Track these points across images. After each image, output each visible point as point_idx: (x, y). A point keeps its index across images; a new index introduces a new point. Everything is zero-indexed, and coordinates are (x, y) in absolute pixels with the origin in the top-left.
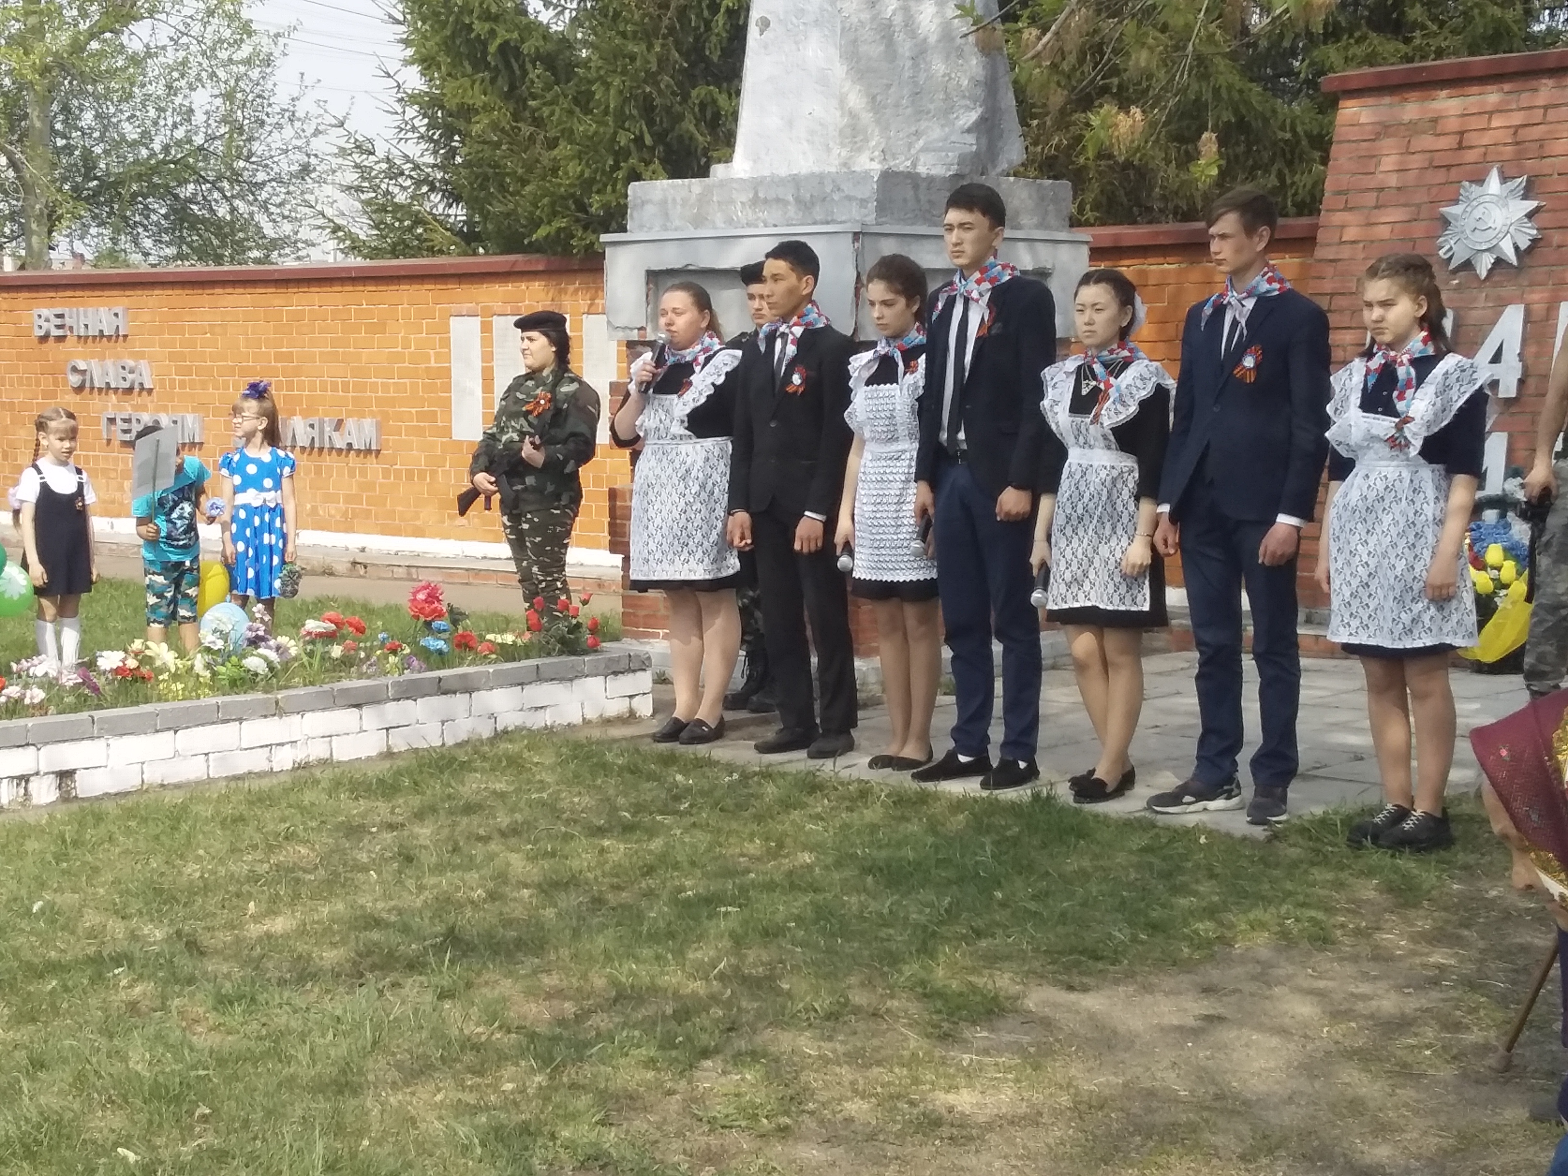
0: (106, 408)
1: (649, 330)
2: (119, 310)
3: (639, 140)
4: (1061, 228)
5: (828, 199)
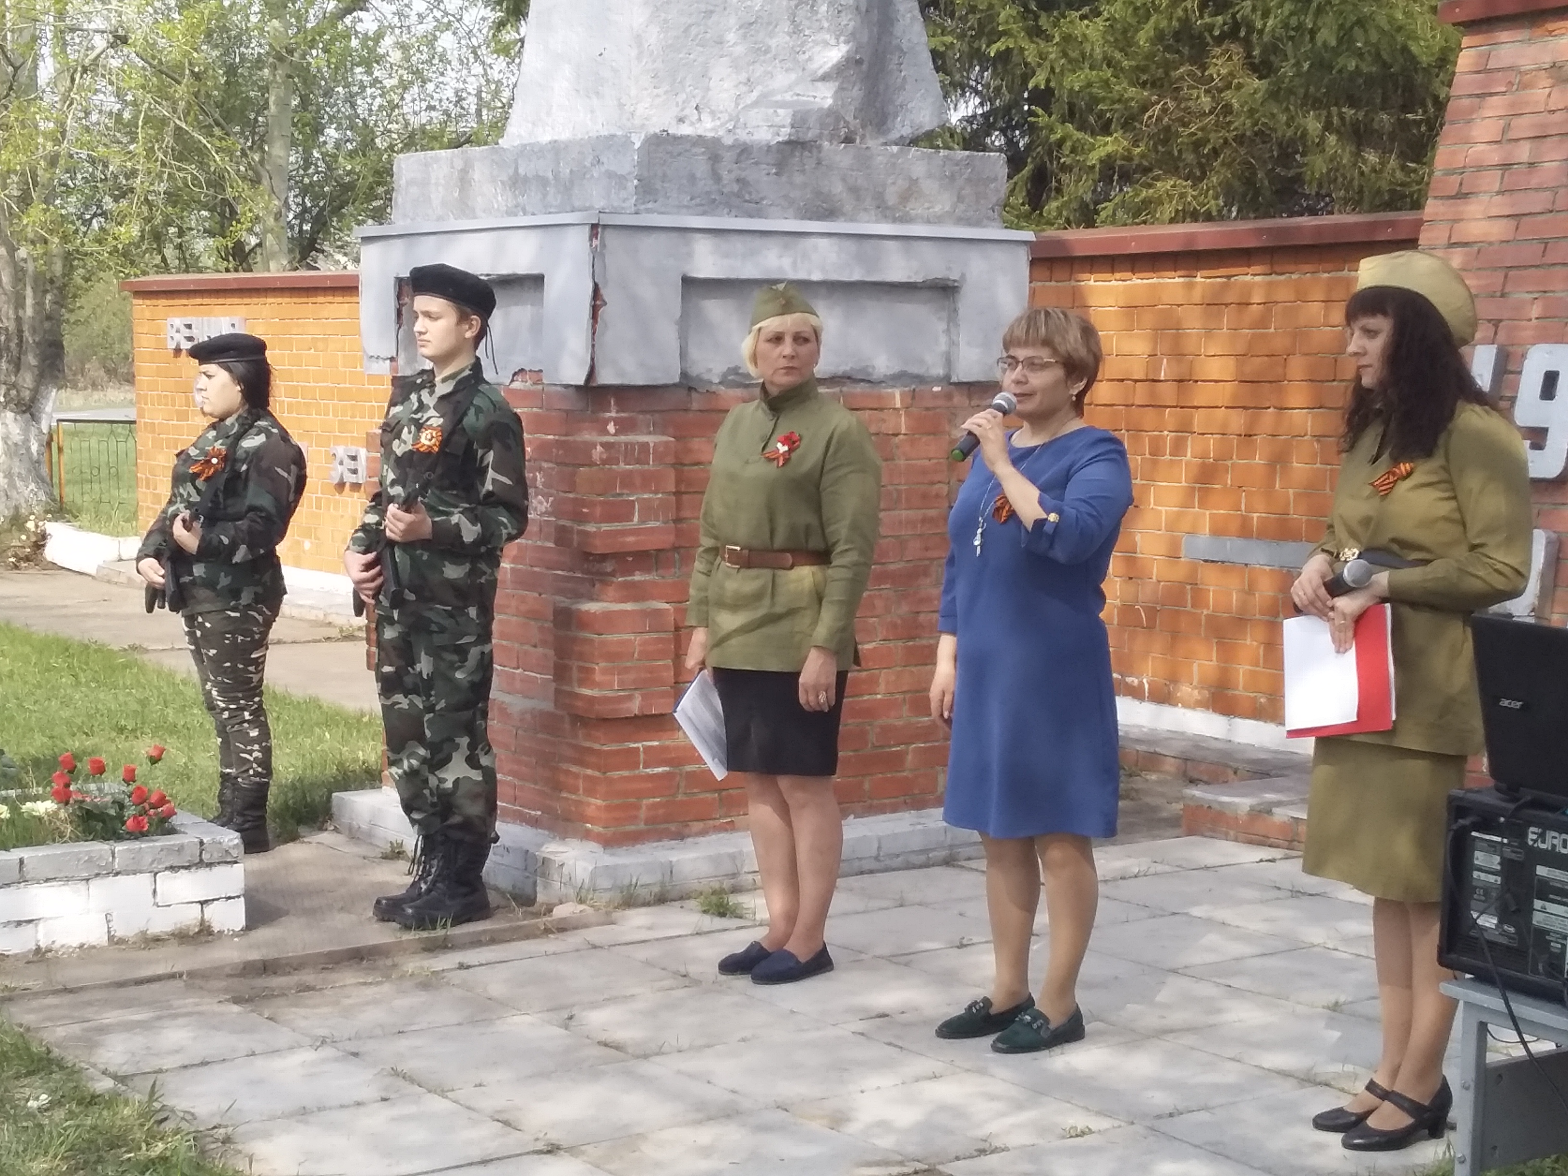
1: (401, 362)
2: (236, 320)
4: (985, 221)
5: (588, 176)
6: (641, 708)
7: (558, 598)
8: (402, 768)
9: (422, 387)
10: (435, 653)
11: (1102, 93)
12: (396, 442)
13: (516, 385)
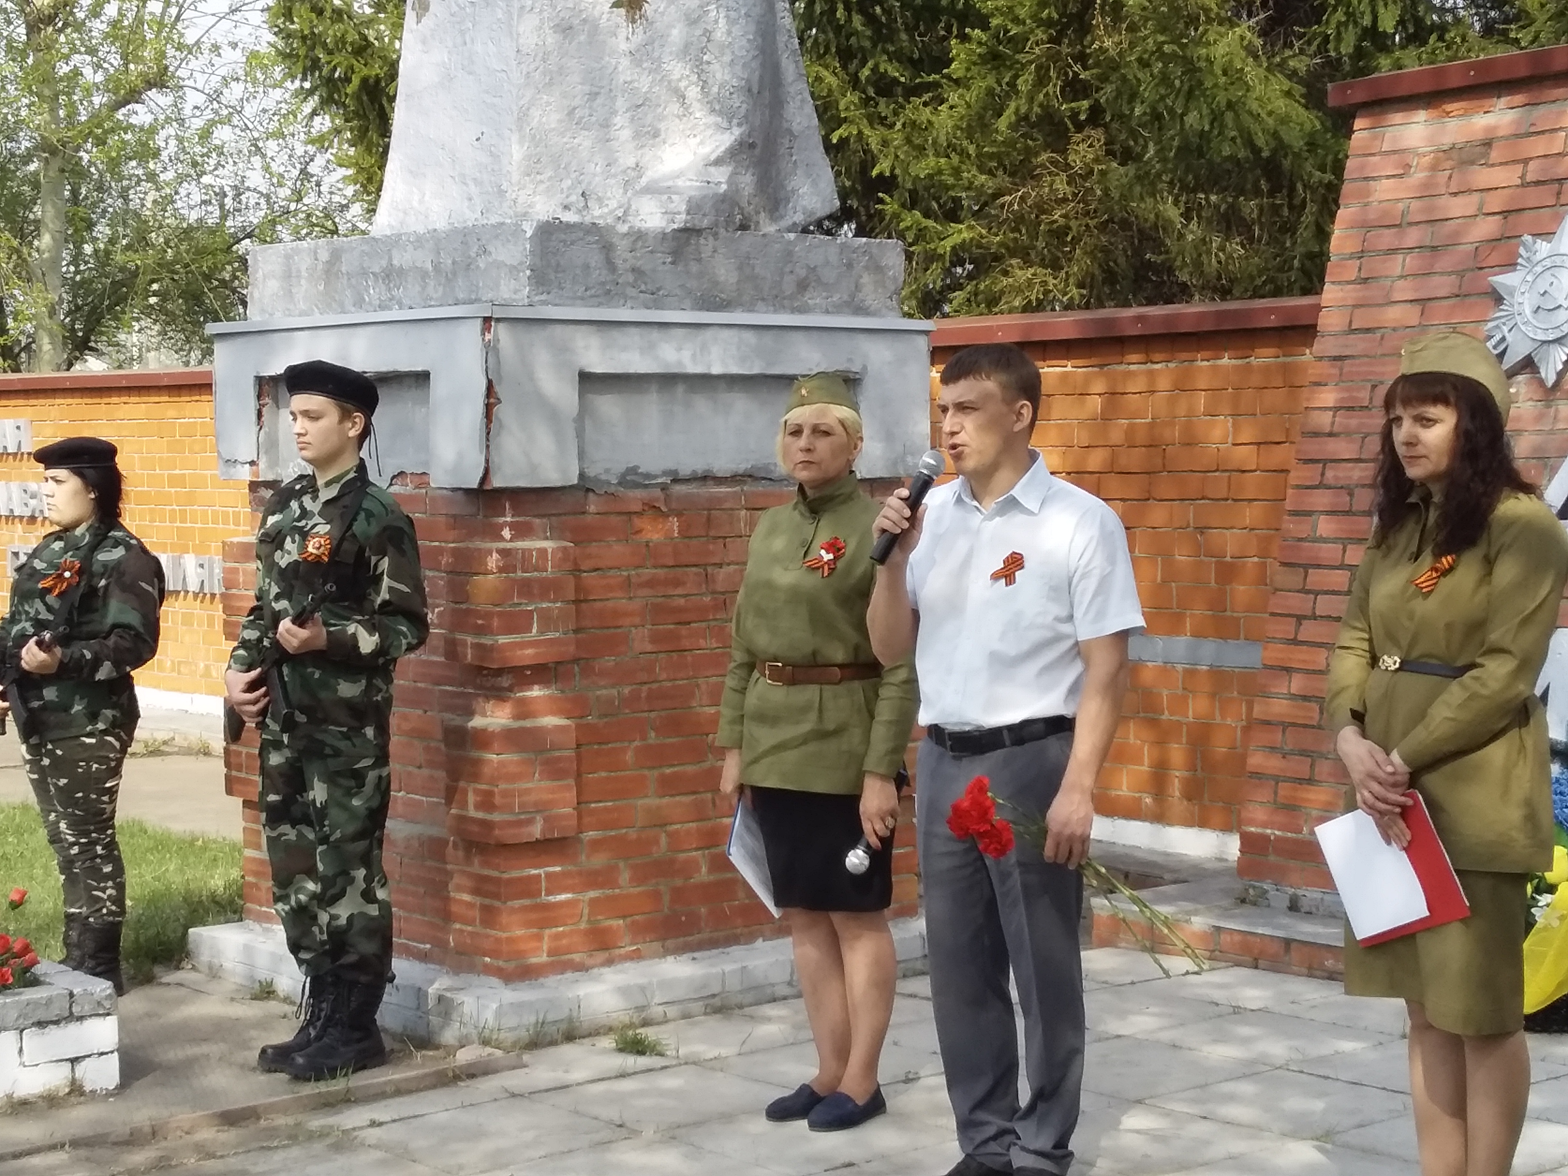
0: (12, 541)
1: (262, 466)
2: (21, 422)
4: (884, 311)
5: (472, 267)
6: (543, 832)
7: (447, 716)
8: (289, 903)
9: (303, 492)
10: (331, 779)
11: (951, 181)
12: (278, 553)
13: (395, 489)
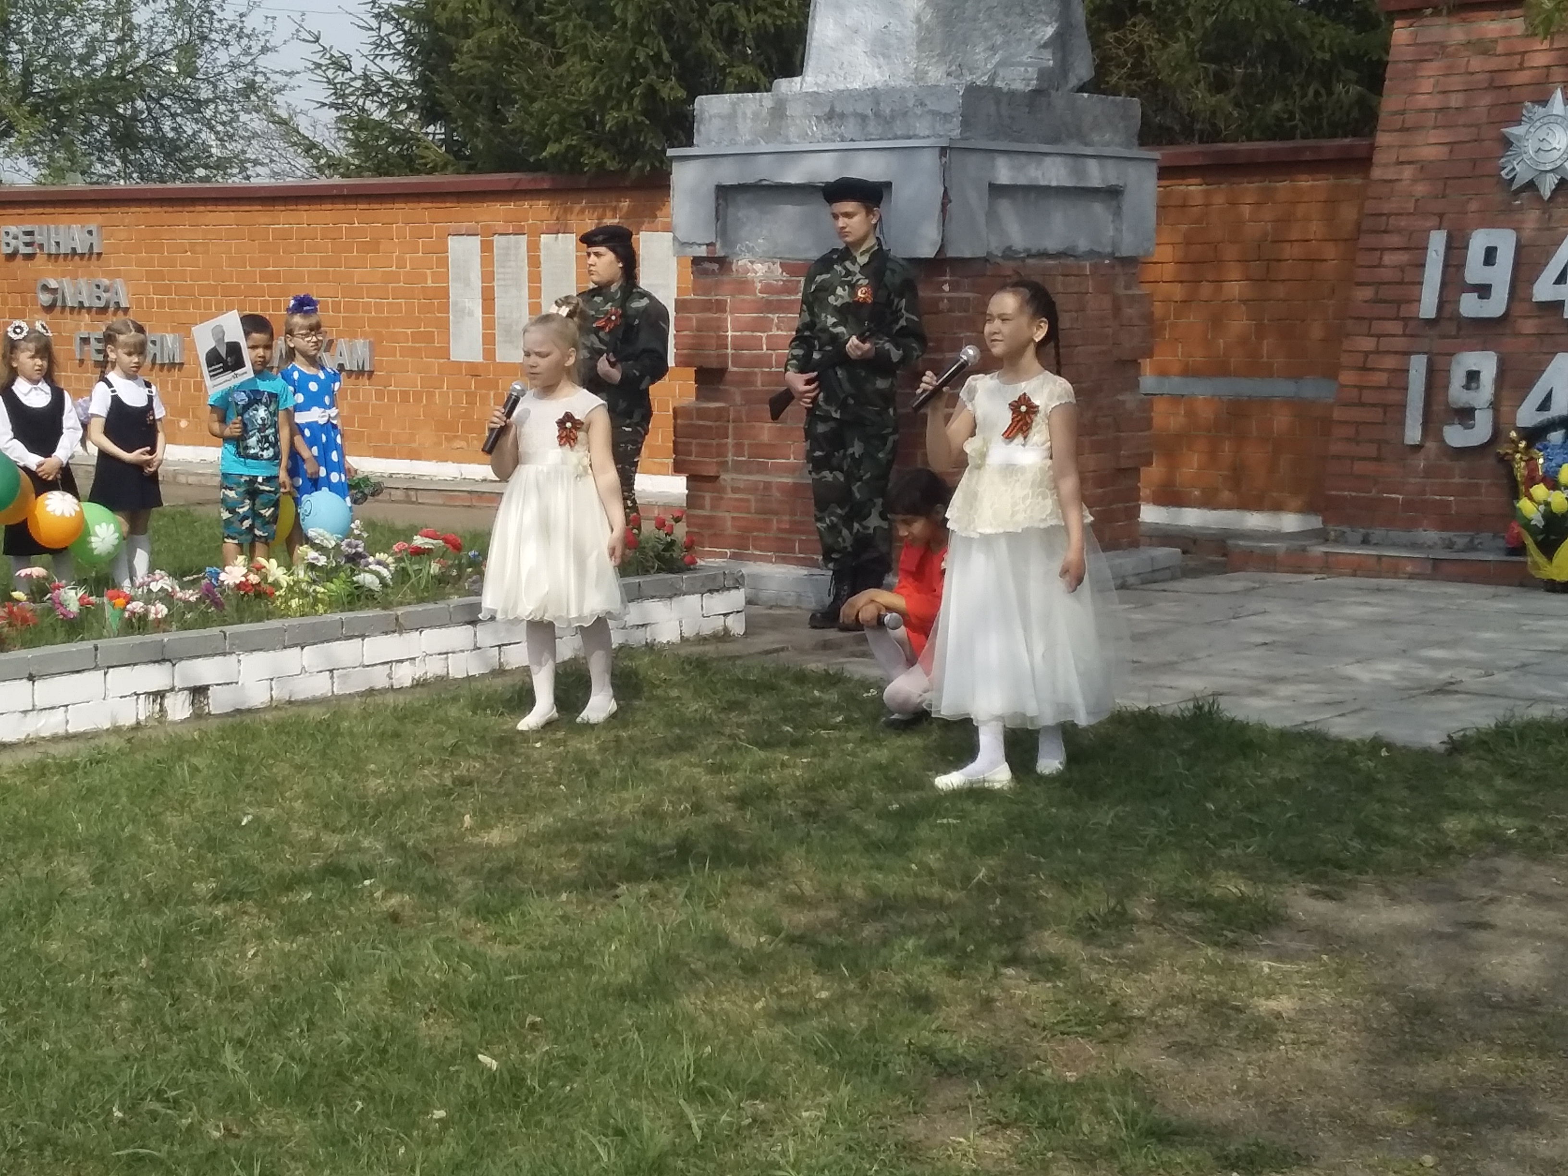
0: (78, 328)
1: (718, 246)
2: (93, 227)
3: (657, 59)
4: (1130, 145)
12: (832, 298)
